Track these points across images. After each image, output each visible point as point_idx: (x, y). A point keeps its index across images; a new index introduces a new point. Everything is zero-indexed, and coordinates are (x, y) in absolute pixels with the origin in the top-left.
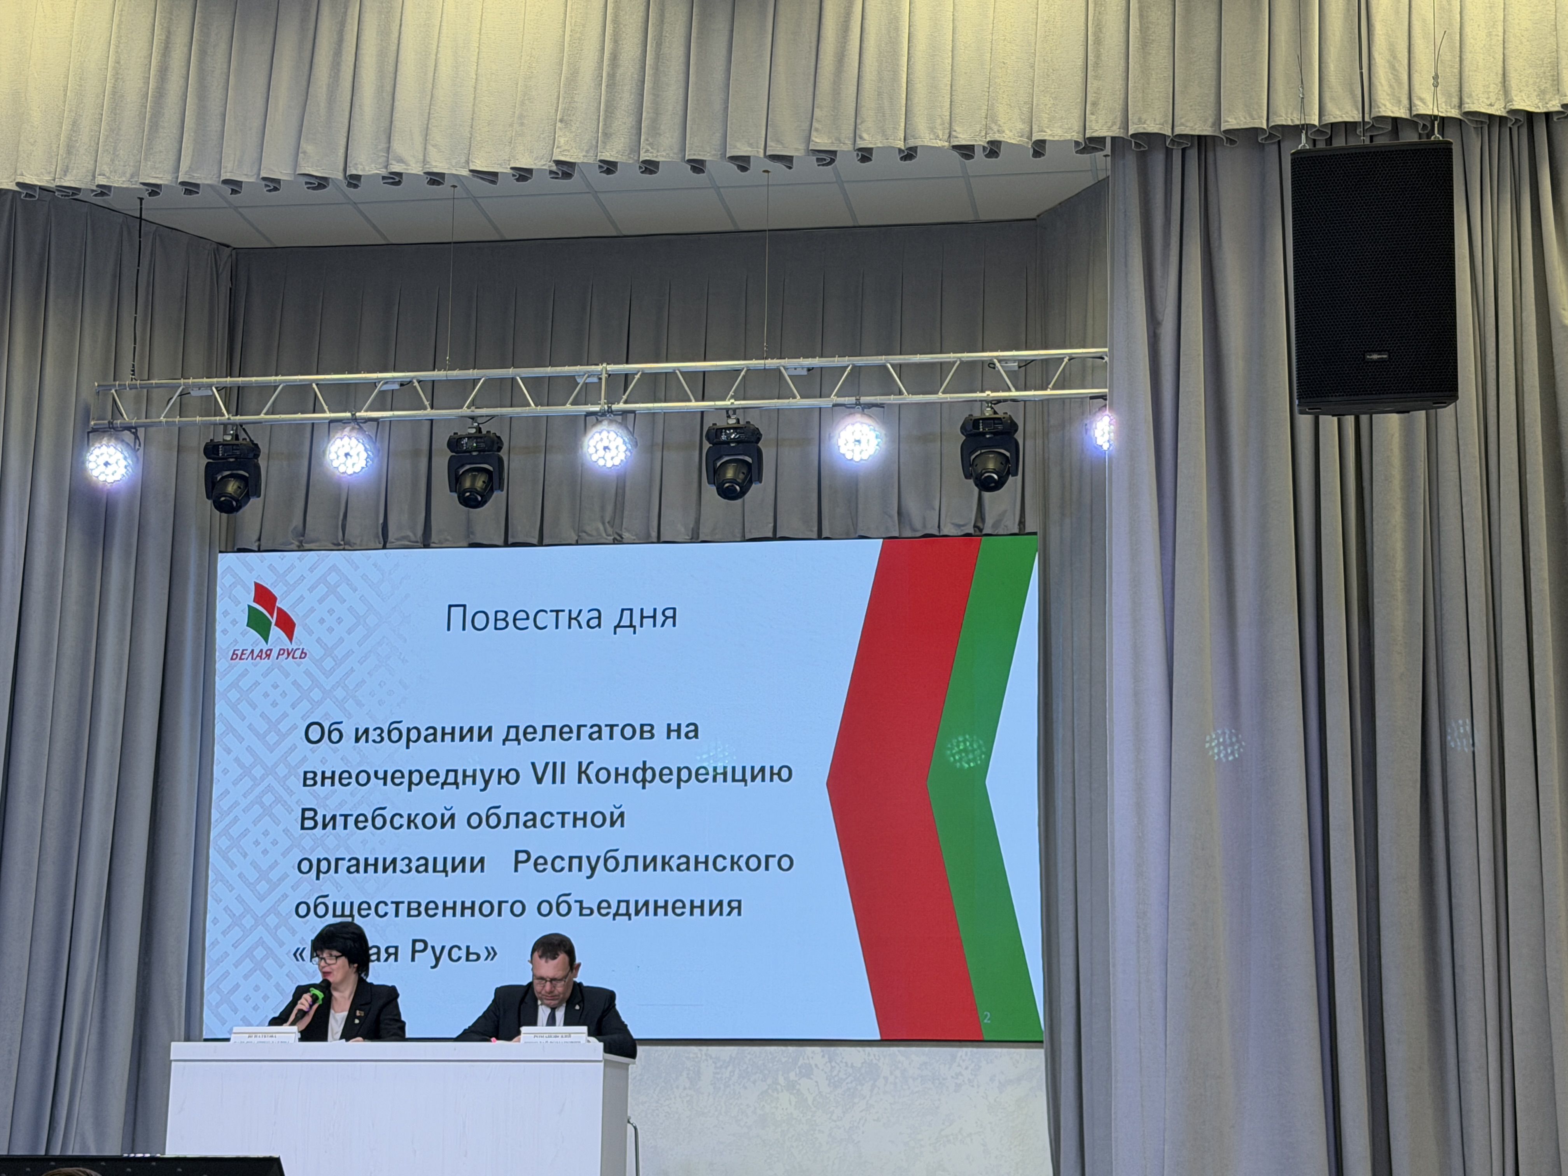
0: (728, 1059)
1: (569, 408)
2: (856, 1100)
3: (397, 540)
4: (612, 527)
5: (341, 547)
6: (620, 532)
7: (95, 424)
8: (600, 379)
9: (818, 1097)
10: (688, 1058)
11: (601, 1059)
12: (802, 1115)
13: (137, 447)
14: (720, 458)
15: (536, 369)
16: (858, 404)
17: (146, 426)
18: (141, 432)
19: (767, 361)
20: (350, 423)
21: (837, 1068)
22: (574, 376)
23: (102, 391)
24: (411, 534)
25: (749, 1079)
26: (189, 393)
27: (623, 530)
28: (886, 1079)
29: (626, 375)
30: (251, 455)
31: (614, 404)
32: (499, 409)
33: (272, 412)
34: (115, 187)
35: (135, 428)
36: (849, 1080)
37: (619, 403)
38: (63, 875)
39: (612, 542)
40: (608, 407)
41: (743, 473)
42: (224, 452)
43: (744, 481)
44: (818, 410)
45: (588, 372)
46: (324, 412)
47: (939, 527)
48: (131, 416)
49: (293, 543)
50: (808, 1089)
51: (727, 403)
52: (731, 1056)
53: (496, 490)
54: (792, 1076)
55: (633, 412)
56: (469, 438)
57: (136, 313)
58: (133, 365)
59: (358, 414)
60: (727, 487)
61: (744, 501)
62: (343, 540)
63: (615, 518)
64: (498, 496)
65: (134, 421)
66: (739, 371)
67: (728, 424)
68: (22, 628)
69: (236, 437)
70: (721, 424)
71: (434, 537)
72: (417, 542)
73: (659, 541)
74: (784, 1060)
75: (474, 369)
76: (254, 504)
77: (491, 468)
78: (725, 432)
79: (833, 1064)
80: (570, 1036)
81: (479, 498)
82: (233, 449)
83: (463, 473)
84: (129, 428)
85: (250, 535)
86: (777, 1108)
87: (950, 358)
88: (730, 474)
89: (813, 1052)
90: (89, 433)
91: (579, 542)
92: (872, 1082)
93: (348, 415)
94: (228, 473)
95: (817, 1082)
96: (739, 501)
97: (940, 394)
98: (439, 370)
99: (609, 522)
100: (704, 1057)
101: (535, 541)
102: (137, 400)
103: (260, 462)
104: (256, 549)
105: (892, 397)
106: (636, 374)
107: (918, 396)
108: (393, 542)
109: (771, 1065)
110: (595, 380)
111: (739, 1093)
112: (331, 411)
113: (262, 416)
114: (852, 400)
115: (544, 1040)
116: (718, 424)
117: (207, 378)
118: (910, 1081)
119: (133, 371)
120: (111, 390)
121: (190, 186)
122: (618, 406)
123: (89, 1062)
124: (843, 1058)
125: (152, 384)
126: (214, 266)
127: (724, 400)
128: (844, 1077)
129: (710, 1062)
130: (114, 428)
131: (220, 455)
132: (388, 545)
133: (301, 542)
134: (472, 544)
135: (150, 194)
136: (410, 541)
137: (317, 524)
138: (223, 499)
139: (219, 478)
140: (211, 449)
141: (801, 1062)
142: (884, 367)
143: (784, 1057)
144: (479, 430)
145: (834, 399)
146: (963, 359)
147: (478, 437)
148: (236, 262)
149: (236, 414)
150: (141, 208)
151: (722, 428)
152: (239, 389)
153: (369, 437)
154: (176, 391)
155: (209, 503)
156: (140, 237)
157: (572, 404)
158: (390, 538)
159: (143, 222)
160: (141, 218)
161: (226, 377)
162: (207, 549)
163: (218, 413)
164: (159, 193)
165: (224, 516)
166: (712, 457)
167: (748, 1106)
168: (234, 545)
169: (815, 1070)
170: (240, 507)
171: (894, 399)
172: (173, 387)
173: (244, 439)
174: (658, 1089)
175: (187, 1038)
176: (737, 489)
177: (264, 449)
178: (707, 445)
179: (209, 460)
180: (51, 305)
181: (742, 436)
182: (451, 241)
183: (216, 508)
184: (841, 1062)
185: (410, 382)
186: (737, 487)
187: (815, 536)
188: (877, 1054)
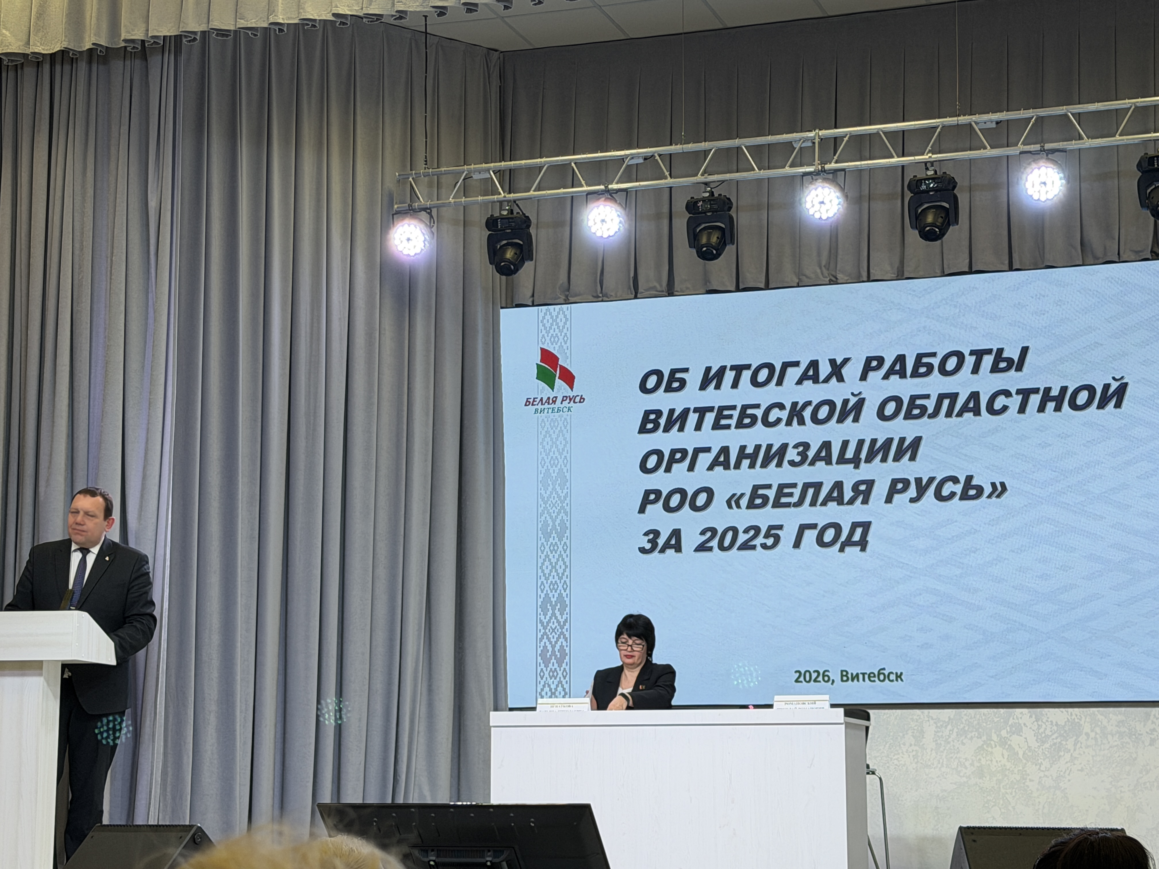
0: (947, 720)
1: (788, 170)
2: (1062, 754)
3: (647, 290)
4: (828, 269)
5: (600, 299)
6: (834, 273)
7: (398, 208)
8: (814, 143)
9: (1027, 751)
10: (912, 719)
11: (842, 721)
12: (1013, 767)
13: (432, 224)
14: (921, 205)
15: (759, 139)
16: (1043, 150)
17: (438, 207)
18: (434, 212)
19: (959, 118)
20: (603, 194)
21: (1044, 726)
22: (791, 142)
23: (402, 181)
24: (657, 285)
25: (966, 737)
26: (472, 177)
27: (838, 272)
28: (1087, 734)
29: (835, 138)
30: (524, 226)
31: (827, 164)
32: (728, 175)
33: (538, 189)
34: (410, 12)
35: (430, 209)
36: (1054, 737)
37: (830, 163)
38: (392, 577)
39: (828, 283)
40: (822, 167)
41: (942, 217)
42: (502, 224)
43: (943, 224)
44: (1006, 157)
45: (803, 138)
46: (582, 186)
47: (1119, 254)
48: (426, 199)
49: (560, 298)
50: (1019, 744)
51: (925, 157)
52: (949, 717)
53: (729, 244)
54: (1004, 733)
55: (843, 170)
56: (704, 201)
57: (426, 113)
58: (426, 156)
59: (610, 186)
60: (928, 230)
61: (942, 242)
62: (601, 293)
63: (829, 263)
64: (730, 249)
65: (428, 203)
66: (936, 128)
67: (927, 175)
68: (349, 379)
69: (511, 212)
70: (921, 175)
71: (677, 286)
72: (663, 291)
73: (869, 280)
74: (996, 720)
75: (705, 141)
76: (528, 265)
77: (723, 226)
78: (925, 182)
79: (1040, 723)
80: (815, 703)
81: (715, 252)
82: (509, 222)
83: (700, 230)
84: (425, 209)
85: (525, 293)
86: (991, 761)
87: (1125, 104)
88: (930, 219)
89: (1021, 713)
90: (393, 215)
91: (800, 285)
92: (1075, 737)
93: (602, 187)
94: (505, 242)
95: (1026, 738)
96: (939, 242)
97: (1117, 136)
98: (676, 145)
99: (824, 266)
100: (926, 719)
101: (762, 286)
102: (430, 185)
103: (531, 231)
104: (531, 304)
105: (1073, 142)
106: (845, 137)
107: (1097, 140)
108: (642, 293)
109: (985, 724)
110: (810, 144)
111: (958, 748)
112: (588, 185)
113: (532, 193)
114: (1037, 147)
115: (793, 707)
116: (918, 177)
117: (485, 163)
118: (1110, 737)
119: (426, 161)
120: (409, 178)
121: (470, 6)
122: (830, 165)
123: (421, 727)
124: (1048, 718)
125: (442, 171)
126: (486, 69)
127: (923, 154)
128: (1050, 734)
129: (932, 722)
130: (412, 210)
131: (499, 227)
132: (639, 296)
133: (567, 296)
134: (709, 290)
135: (438, 15)
136: (657, 291)
137: (580, 281)
138: (502, 264)
139: (499, 247)
140: (491, 223)
141: (1011, 722)
142: (1066, 116)
143: (997, 718)
144: (712, 194)
145: (1021, 147)
146: (1138, 104)
147: (712, 200)
148: (504, 63)
149: (510, 193)
150: (426, 25)
151: (922, 180)
152: (511, 171)
153: (620, 204)
154: (461, 177)
155: (491, 268)
156: (426, 49)
157: (791, 166)
158: (640, 290)
159: (428, 35)
160: (426, 33)
161: (500, 162)
162: (491, 305)
163: (495, 192)
164: (446, 14)
165: (504, 278)
166: (914, 205)
167: (966, 759)
168: (512, 302)
169: (1024, 728)
170: (516, 270)
171: (1075, 144)
172: (458, 173)
173: (518, 213)
174: (888, 745)
175: (496, 709)
176: (937, 231)
177: (533, 220)
178: (908, 195)
179: (490, 232)
180: (358, 111)
181: (940, 185)
182: (681, 31)
183: (498, 272)
184: (1047, 721)
185: (652, 156)
186: (937, 230)
187: (1007, 268)
188: (1079, 714)
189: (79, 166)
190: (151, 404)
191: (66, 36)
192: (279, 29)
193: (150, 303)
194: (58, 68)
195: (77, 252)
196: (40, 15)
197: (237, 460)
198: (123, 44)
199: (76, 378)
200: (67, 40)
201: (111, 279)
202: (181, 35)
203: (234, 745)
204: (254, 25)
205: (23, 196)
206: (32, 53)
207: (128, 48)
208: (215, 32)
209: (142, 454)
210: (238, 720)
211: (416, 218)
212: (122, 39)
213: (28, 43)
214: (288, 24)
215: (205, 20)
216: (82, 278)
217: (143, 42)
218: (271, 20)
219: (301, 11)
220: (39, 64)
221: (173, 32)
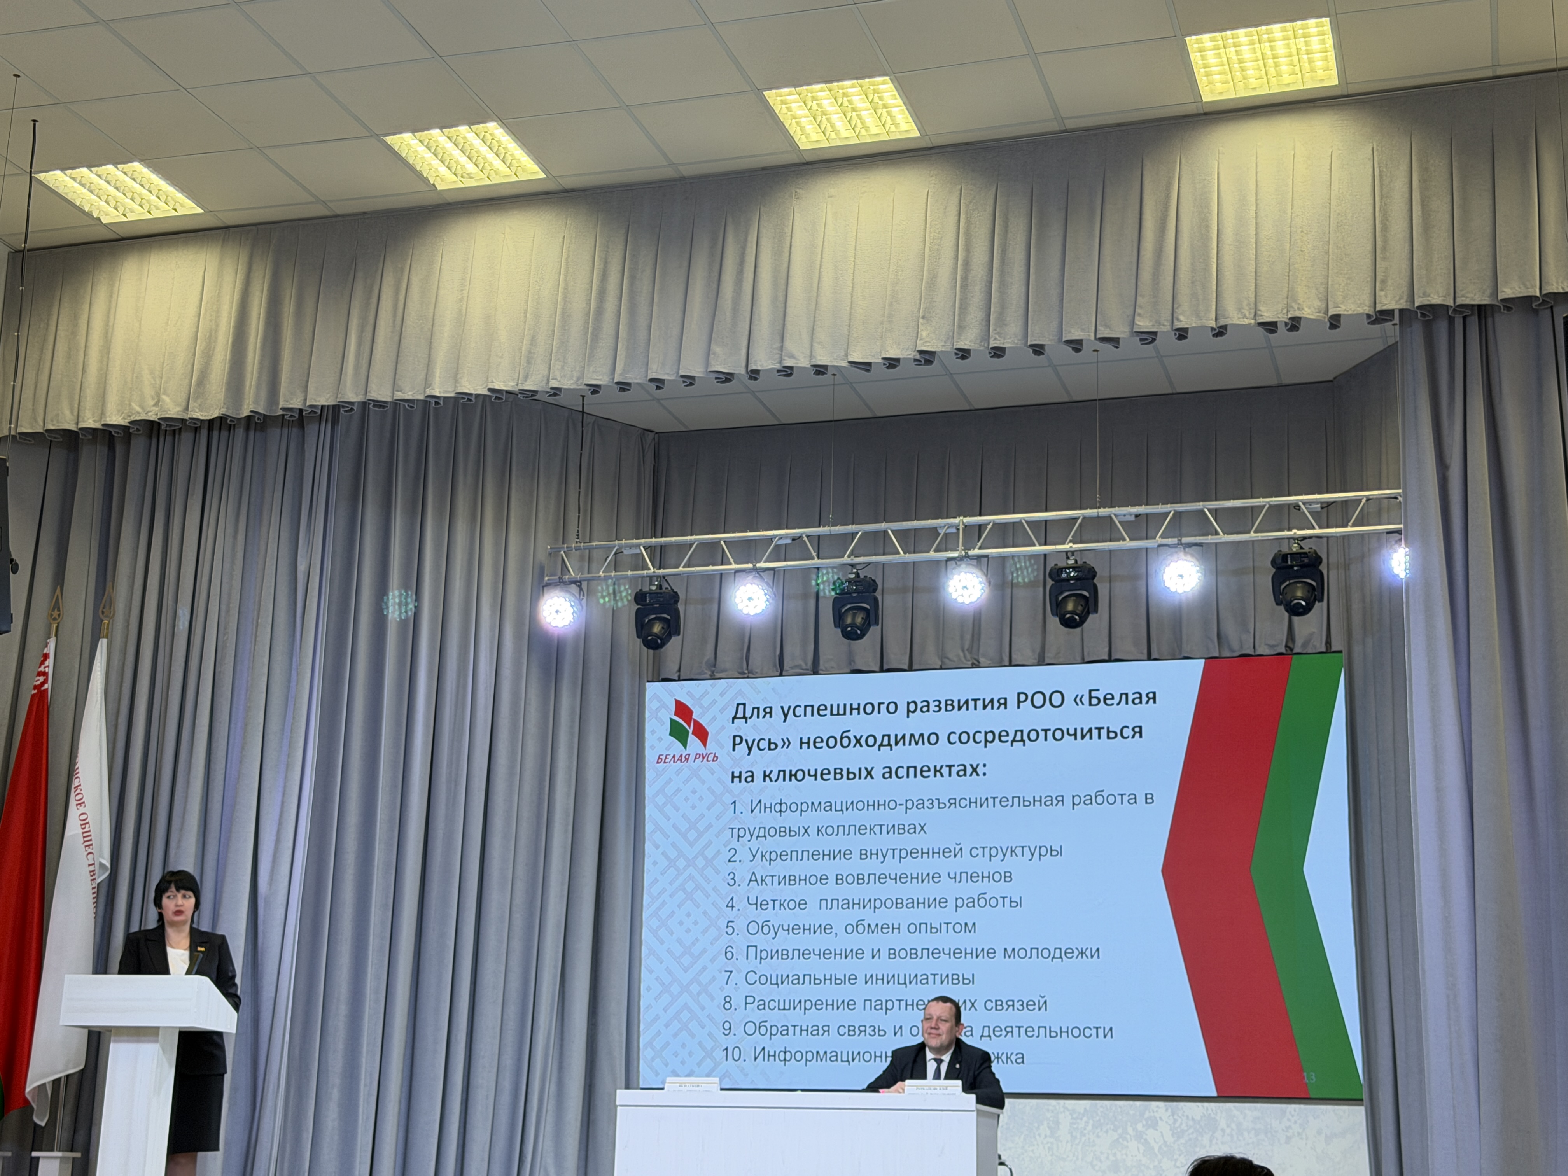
0: (1082, 1111)
1: (932, 555)
3: (792, 668)
4: (971, 653)
5: (746, 676)
6: (976, 657)
7: (548, 580)
8: (958, 530)
9: (1163, 1146)
10: (1048, 1110)
12: (1149, 1162)
13: (582, 597)
14: (1062, 593)
15: (904, 523)
16: (1179, 544)
17: (589, 580)
18: (584, 585)
19: (1100, 510)
20: (751, 572)
21: (1180, 1120)
22: (937, 528)
23: (553, 554)
24: (802, 663)
25: (1101, 1130)
26: (622, 552)
27: (980, 656)
28: (1223, 1130)
29: (980, 526)
30: (672, 602)
31: (971, 550)
32: (874, 557)
33: (688, 565)
34: (564, 389)
35: (580, 582)
36: (1191, 1131)
37: (974, 549)
38: (527, 949)
39: (970, 666)
40: (965, 552)
41: (1082, 606)
42: (651, 599)
43: (1083, 612)
44: (1145, 550)
45: (949, 524)
46: (730, 564)
47: (1254, 647)
48: (576, 572)
49: (705, 673)
50: (1154, 1139)
51: (1067, 547)
52: (1085, 1108)
53: (873, 625)
54: (1140, 1127)
55: (987, 556)
56: (850, 582)
57: (580, 488)
58: (578, 531)
59: (758, 565)
60: (1068, 618)
61: (1082, 630)
62: (747, 669)
63: (972, 646)
64: (874, 631)
65: (579, 576)
66: (1076, 519)
67: (1067, 564)
68: (493, 747)
69: (660, 587)
70: (1062, 564)
71: (822, 665)
72: (807, 670)
73: (1011, 665)
74: (1132, 1112)
75: (853, 524)
76: (675, 641)
77: (868, 607)
78: (1066, 571)
79: (1176, 1117)
80: (947, 1089)
81: (859, 632)
82: (658, 597)
83: (845, 611)
84: (575, 582)
85: (671, 667)
86: (1127, 1155)
87: (1260, 502)
88: (1070, 607)
89: (1158, 1106)
90: (543, 587)
91: (943, 667)
92: (1211, 1133)
93: (750, 566)
94: (654, 616)
95: (1162, 1132)
96: (1079, 630)
97: (1252, 533)
98: (824, 526)
99: (967, 648)
100: (1062, 1109)
101: (906, 667)
102: (582, 558)
103: (679, 607)
104: (677, 679)
105: (1210, 537)
106: (988, 524)
107: (1233, 536)
108: (788, 671)
109: (1120, 1117)
110: (954, 530)
111: (1094, 1141)
112: (736, 563)
113: (681, 569)
114: (1175, 541)
115: (925, 1092)
116: (1059, 565)
117: (637, 539)
118: (1246, 1134)
119: (578, 535)
120: (560, 552)
121: (623, 385)
122: (974, 552)
123: (550, 1105)
124: (1184, 1112)
125: (593, 545)
126: (641, 448)
127: (1064, 543)
128: (1186, 1128)
129: (1067, 1113)
130: (563, 582)
131: (648, 602)
132: (784, 673)
133: (713, 672)
134: (854, 670)
135: (592, 393)
136: (802, 669)
137: (728, 657)
138: (650, 638)
139: (646, 621)
140: (640, 597)
141: (1147, 1115)
142: (1202, 511)
144: (858, 575)
145: (1159, 540)
146: (1272, 503)
147: (858, 581)
148: (659, 444)
149: (660, 568)
150: (583, 404)
151: (1063, 568)
152: (662, 547)
153: (767, 584)
154: (612, 551)
155: (639, 641)
156: (583, 427)
157: (935, 551)
158: (786, 667)
159: (585, 415)
160: (583, 412)
161: (652, 538)
162: (638, 679)
163: (645, 567)
164: (599, 392)
165: (651, 651)
166: (1055, 593)
167: (1102, 1153)
168: (659, 676)
169: (1160, 1122)
170: (662, 645)
171: (1211, 539)
172: (609, 548)
173: (667, 588)
174: (1022, 1136)
175: (627, 1087)
176: (1076, 619)
177: (682, 596)
178: (1050, 583)
179: (639, 607)
180: (513, 485)
181: (1080, 574)
182: (832, 419)
183: (645, 645)
184: (1183, 1115)
185: (800, 537)
186: (1077, 617)
187: (1145, 657)
188: (1214, 1109)
189: (230, 531)
190: (288, 767)
191: (224, 404)
192: (435, 402)
193: (294, 666)
194: (215, 433)
195: (223, 614)
196: (201, 382)
197: (375, 825)
198: (281, 412)
199: (214, 740)
200: (225, 406)
201: (255, 641)
202: (339, 406)
203: (356, 1121)
204: (410, 397)
205: (172, 559)
206: (190, 418)
207: (286, 417)
208: (373, 403)
209: (277, 818)
210: (362, 1094)
211: (568, 591)
212: (280, 407)
213: (187, 409)
214: (445, 398)
215: (363, 392)
216: (227, 639)
217: (301, 410)
218: (428, 393)
219: (458, 385)
220: (196, 430)
221: (331, 402)
